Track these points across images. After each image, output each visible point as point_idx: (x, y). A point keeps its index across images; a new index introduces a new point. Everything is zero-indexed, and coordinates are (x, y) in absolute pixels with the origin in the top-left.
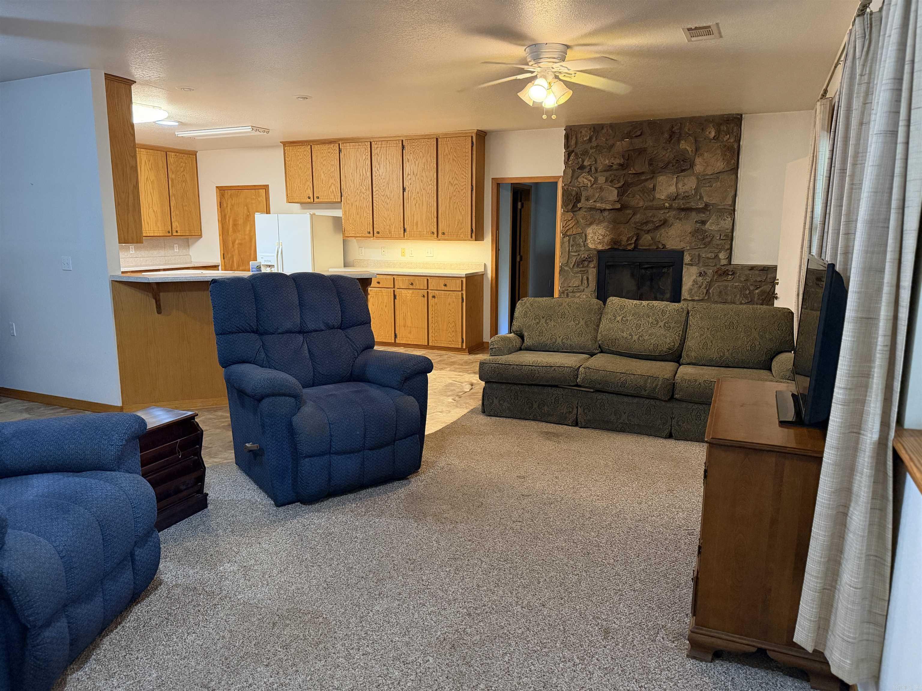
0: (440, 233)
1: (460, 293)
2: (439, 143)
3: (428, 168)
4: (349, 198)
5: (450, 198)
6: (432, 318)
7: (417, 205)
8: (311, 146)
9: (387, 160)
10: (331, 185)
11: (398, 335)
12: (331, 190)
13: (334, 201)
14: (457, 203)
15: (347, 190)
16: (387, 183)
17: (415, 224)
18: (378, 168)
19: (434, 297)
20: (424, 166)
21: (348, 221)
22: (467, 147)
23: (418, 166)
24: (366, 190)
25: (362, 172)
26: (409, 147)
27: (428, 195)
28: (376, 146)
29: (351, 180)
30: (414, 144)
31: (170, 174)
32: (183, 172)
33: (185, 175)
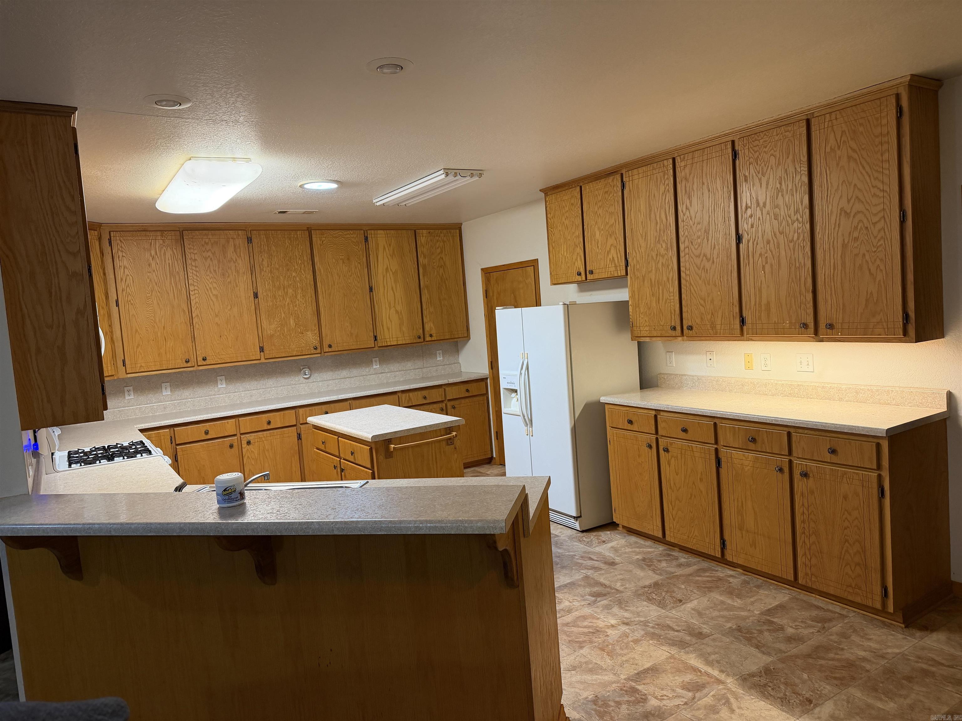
0: (822, 325)
1: (874, 475)
2: (813, 128)
3: (790, 188)
4: (638, 267)
5: (844, 246)
6: (803, 522)
7: (767, 267)
8: (581, 187)
9: (705, 187)
10: (610, 249)
11: (727, 543)
12: (610, 256)
13: (616, 275)
14: (864, 255)
15: (634, 254)
16: (705, 231)
17: (763, 308)
18: (688, 204)
19: (805, 475)
20: (780, 184)
21: (637, 309)
22: (884, 122)
23: (767, 188)
24: (667, 249)
25: (660, 217)
26: (747, 151)
27: (791, 245)
28: (683, 164)
29: (642, 235)
30: (757, 142)
31: (421, 260)
32: (439, 254)
33: (442, 259)
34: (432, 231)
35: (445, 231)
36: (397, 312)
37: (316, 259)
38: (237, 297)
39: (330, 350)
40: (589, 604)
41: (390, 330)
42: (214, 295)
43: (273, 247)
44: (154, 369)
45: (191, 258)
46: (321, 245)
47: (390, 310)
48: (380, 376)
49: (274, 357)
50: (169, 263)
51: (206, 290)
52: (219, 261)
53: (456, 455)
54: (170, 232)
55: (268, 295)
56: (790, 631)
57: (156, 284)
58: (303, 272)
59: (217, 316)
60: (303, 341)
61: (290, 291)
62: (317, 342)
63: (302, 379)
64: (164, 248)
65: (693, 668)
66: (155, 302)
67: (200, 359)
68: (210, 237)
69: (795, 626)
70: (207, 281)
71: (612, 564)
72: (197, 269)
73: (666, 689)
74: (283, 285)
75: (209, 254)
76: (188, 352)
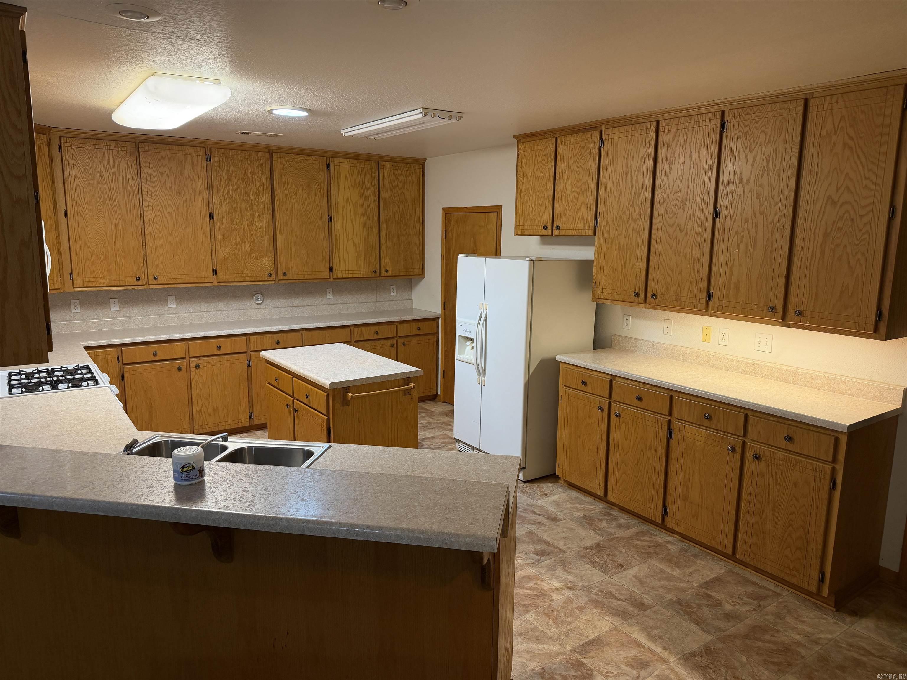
0: (791, 311)
1: (828, 467)
2: (811, 109)
3: (777, 167)
4: (608, 228)
5: (826, 235)
6: (749, 501)
7: (742, 247)
8: (557, 139)
9: (687, 156)
10: (581, 206)
11: (669, 511)
12: (580, 214)
13: (583, 234)
14: (845, 246)
15: (605, 215)
16: (682, 201)
17: (732, 286)
18: (668, 171)
19: (757, 458)
20: (768, 163)
21: (602, 271)
22: (888, 112)
23: (753, 165)
24: (640, 214)
25: (637, 180)
26: (736, 124)
27: (770, 227)
28: (667, 128)
29: (615, 197)
30: (748, 117)
31: (382, 193)
32: (401, 188)
33: (404, 193)
34: (395, 164)
35: (408, 166)
36: (354, 244)
37: (276, 184)
38: (192, 216)
39: (285, 278)
40: (534, 563)
41: (347, 262)
42: (168, 213)
43: (232, 168)
44: (102, 285)
45: (147, 173)
46: (281, 169)
47: (347, 242)
48: (333, 306)
49: (227, 281)
50: (123, 176)
51: (160, 206)
52: (175, 178)
53: (412, 405)
54: (125, 143)
55: (224, 217)
56: (728, 607)
57: (108, 197)
58: (261, 196)
59: (170, 235)
60: (258, 267)
61: (247, 214)
62: (272, 269)
63: (255, 305)
64: (118, 159)
65: (636, 642)
66: (106, 215)
67: (151, 277)
68: (167, 151)
69: (733, 602)
70: (161, 197)
71: (555, 520)
72: (152, 184)
73: (611, 664)
74: (240, 208)
75: (166, 169)
76: (139, 269)
